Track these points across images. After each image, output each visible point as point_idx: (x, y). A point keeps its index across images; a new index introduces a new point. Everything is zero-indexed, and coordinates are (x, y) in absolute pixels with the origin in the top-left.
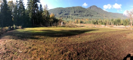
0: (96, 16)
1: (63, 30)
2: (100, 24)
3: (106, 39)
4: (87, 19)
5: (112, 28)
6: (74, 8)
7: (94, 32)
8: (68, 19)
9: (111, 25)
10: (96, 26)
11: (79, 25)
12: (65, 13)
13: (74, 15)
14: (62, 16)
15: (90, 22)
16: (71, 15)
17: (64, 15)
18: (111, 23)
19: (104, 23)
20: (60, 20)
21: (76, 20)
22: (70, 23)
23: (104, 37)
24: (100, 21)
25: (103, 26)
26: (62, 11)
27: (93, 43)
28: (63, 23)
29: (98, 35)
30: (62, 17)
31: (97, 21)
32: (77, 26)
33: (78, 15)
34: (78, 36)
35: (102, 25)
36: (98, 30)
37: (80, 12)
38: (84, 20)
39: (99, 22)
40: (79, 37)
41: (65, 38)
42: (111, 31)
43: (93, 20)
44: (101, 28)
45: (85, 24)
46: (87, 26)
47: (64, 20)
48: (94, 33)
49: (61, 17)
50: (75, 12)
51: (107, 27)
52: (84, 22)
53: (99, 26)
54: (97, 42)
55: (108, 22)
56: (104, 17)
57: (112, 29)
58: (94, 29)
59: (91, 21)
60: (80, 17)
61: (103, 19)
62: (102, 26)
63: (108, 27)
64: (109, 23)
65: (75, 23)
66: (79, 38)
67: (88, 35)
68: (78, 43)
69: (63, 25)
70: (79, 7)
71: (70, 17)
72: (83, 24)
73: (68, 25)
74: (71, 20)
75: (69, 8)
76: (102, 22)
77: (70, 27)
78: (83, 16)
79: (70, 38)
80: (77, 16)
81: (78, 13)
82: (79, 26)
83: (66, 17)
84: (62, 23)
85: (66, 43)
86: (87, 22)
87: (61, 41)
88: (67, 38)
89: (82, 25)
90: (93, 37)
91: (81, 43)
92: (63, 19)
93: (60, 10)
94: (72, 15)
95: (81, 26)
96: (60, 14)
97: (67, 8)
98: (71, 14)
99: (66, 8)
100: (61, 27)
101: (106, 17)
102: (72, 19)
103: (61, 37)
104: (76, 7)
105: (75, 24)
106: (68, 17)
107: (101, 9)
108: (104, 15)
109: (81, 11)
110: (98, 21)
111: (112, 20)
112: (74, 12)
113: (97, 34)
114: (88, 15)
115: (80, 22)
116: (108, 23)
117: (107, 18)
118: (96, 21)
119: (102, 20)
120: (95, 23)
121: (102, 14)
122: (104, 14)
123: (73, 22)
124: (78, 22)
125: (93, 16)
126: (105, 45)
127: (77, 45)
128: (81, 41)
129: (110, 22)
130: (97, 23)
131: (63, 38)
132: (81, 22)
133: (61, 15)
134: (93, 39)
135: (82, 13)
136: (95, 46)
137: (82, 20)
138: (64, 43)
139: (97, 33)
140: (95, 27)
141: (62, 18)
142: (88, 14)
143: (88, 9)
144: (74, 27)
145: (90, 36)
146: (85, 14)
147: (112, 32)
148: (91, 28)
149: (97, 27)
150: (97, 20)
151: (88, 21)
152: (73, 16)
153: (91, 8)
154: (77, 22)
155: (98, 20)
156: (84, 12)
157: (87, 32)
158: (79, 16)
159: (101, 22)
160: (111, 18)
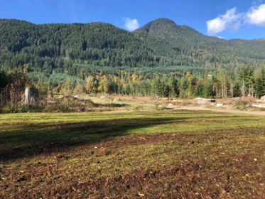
0: (169, 60)
1: (32, 125)
2: (188, 93)
3: (227, 162)
4: (134, 76)
5: (249, 112)
6: (79, 27)
7: (165, 131)
8: (56, 76)
9: (243, 98)
10: (173, 105)
11: (102, 99)
12: (40, 48)
13: (83, 59)
14: (28, 61)
15: (147, 87)
16: (67, 59)
17: (37, 58)
18: (237, 88)
19: (205, 91)
20: (17, 76)
21: (89, 79)
22: (65, 92)
23: (217, 153)
24: (189, 79)
25: (202, 103)
26: (26, 35)
27: (170, 179)
28: (34, 92)
29: (185, 142)
30: (26, 66)
31: (175, 83)
32: (97, 105)
33: (96, 57)
34: (103, 149)
35: (200, 100)
36: (183, 120)
37: (106, 45)
38: (122, 80)
39: (185, 87)
40: (108, 153)
41: (44, 162)
42: (248, 125)
43: (157, 78)
44: (195, 112)
45: (126, 97)
46: (134, 104)
47: (36, 80)
48: (169, 136)
49: (21, 63)
50: (85, 46)
51: (218, 105)
52: (125, 86)
53: (185, 105)
54: (184, 174)
55: (223, 85)
56: (208, 64)
57: (247, 119)
58: (164, 116)
59: (152, 83)
60: (106, 68)
61: (202, 72)
62: (196, 105)
63: (223, 106)
64: (228, 87)
65: (88, 93)
66: (105, 158)
67: (144, 142)
68: (102, 180)
69: (34, 104)
70: (100, 26)
71: (65, 65)
72: (120, 96)
73: (58, 101)
74: (69, 79)
75: (59, 28)
76: (198, 83)
77: (65, 110)
78: (120, 65)
79: (67, 158)
80: (96, 61)
81: (100, 52)
82: (103, 102)
83: (45, 66)
84: (27, 90)
85: (50, 183)
86: (134, 86)
87: (23, 179)
88: (53, 159)
89: (115, 101)
90: (166, 152)
91: (117, 176)
92: (30, 75)
93: (14, 29)
94: (72, 56)
95: (110, 102)
96: (17, 49)
97: (52, 25)
98: (67, 52)
99: (46, 26)
100: (24, 111)
101: (213, 60)
102: (74, 72)
103: (22, 157)
104: (89, 25)
105: (86, 97)
106: (54, 67)
107: (192, 30)
108: (207, 54)
109: (110, 42)
110: (181, 81)
111: (247, 74)
112: (81, 45)
113: (181, 138)
114: (138, 60)
115: (106, 88)
116: (224, 91)
117: (219, 68)
118: (169, 83)
119: (199, 78)
120: (168, 89)
121: (199, 50)
122: (206, 51)
123: (79, 86)
124: (99, 88)
125: (158, 60)
126: (227, 189)
127: (98, 188)
128: (116, 167)
129: (232, 86)
130: (177, 93)
131: (34, 161)
132: (113, 89)
133: (22, 55)
134: (167, 160)
135: (116, 50)
136: (177, 188)
137: (115, 79)
138: (37, 184)
139: (182, 135)
140: (170, 105)
141: (29, 70)
142: (139, 53)
143: (137, 36)
144: (83, 110)
145: (151, 147)
146: (126, 53)
147: (252, 131)
148: (151, 110)
149: (176, 107)
150: (176, 78)
151: (139, 82)
152: (77, 63)
153: (151, 31)
154: (95, 89)
155: (180, 76)
156: (123, 47)
157: (139, 131)
158: (103, 61)
159: (194, 84)
160: (238, 66)
